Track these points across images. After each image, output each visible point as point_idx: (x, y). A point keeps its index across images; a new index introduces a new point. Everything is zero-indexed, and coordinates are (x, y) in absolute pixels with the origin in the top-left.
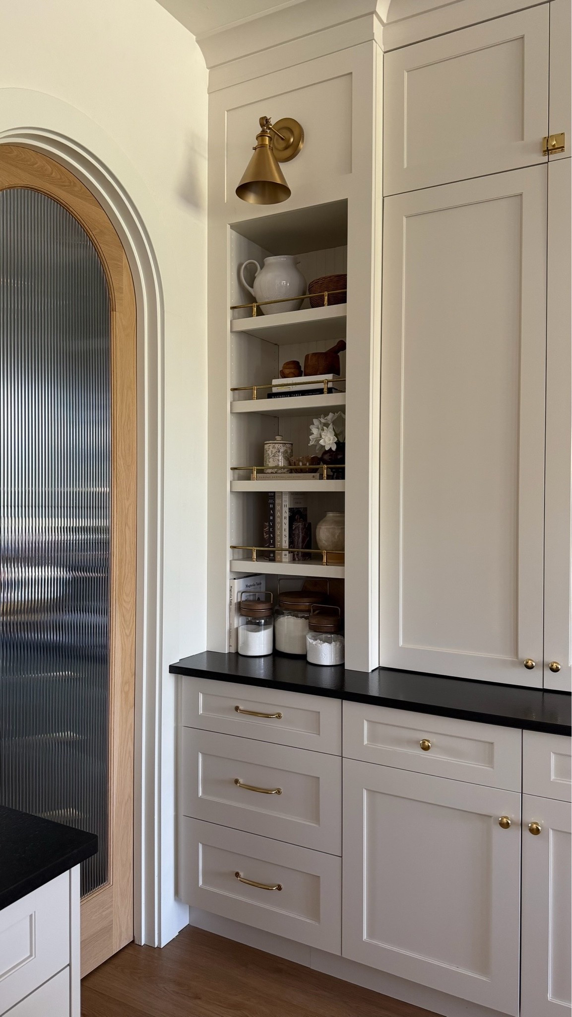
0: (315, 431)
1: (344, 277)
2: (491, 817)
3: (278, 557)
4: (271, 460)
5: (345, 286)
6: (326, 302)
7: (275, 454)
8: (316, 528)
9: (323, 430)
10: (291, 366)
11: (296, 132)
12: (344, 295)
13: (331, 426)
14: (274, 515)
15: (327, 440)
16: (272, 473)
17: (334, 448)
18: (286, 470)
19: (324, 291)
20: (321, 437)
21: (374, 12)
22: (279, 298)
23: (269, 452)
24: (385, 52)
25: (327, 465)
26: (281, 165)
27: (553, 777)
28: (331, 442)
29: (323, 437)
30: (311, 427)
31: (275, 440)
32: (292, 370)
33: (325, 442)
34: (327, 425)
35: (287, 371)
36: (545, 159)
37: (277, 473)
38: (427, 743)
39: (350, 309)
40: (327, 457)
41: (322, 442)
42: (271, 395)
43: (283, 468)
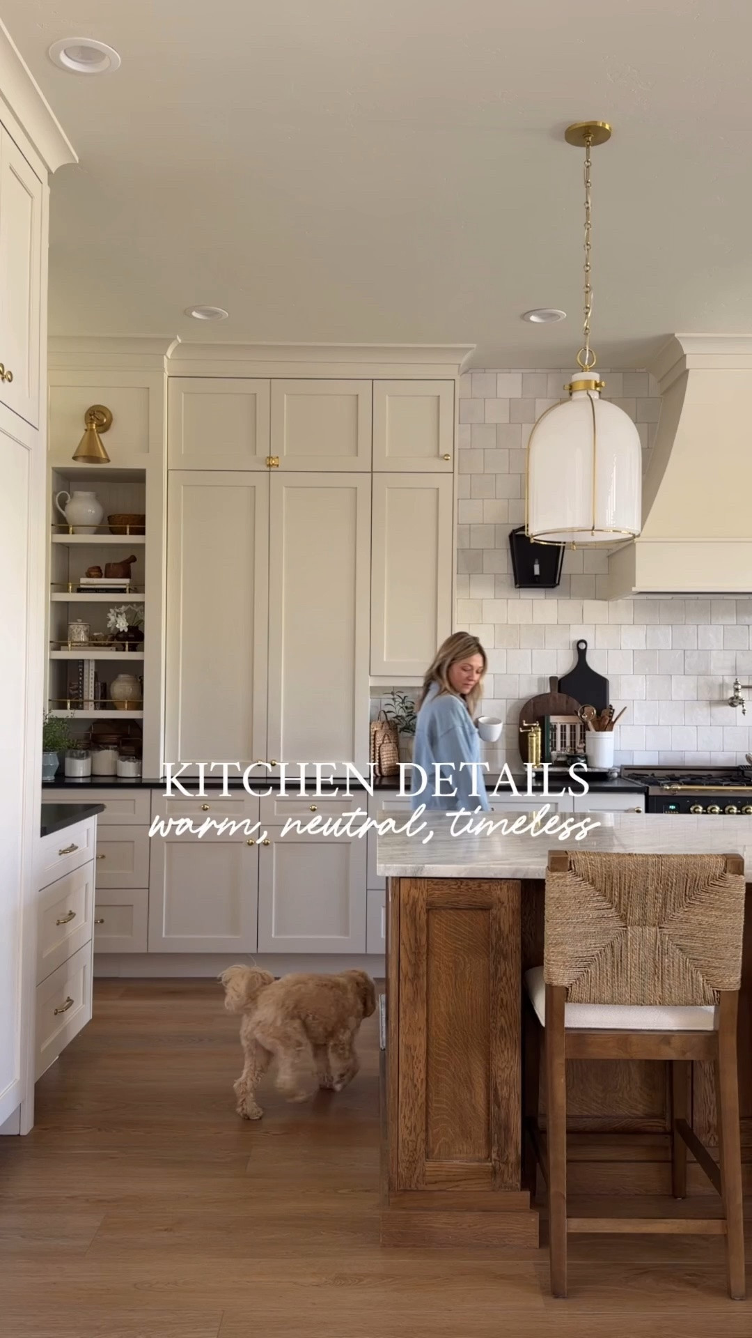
0: (113, 618)
1: (144, 516)
2: (242, 842)
3: (85, 707)
4: (76, 636)
5: (144, 523)
6: (128, 532)
7: (79, 632)
8: (110, 686)
9: (117, 616)
10: (96, 570)
11: (108, 415)
12: (144, 529)
13: (124, 615)
14: (83, 676)
15: (121, 624)
16: (77, 646)
17: (126, 630)
18: (86, 644)
19: (126, 524)
20: (116, 622)
21: (165, 354)
22: (88, 524)
23: (75, 631)
24: (169, 377)
25: (129, 641)
26: (100, 435)
27: (275, 814)
28: (124, 626)
29: (118, 622)
30: (109, 615)
31: (77, 621)
32: (97, 573)
33: (119, 625)
34: (121, 614)
35: (93, 573)
36: (268, 469)
37: (79, 646)
38: (206, 806)
39: (148, 539)
40: (121, 636)
41: (117, 626)
42: (80, 590)
43: (84, 642)
